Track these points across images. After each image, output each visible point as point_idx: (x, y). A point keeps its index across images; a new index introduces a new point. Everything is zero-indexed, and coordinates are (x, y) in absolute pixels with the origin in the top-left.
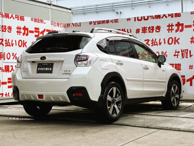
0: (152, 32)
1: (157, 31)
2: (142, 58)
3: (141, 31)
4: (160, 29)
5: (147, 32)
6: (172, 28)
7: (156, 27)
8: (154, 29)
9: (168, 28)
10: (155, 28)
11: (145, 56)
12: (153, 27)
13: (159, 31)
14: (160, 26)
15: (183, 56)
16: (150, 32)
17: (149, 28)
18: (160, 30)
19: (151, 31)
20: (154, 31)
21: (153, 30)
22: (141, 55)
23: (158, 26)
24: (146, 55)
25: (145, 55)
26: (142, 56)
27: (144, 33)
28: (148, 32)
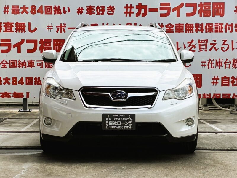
0: (103, 14)
1: (109, 12)
3: (85, 11)
4: (114, 10)
5: (94, 13)
6: (131, 10)
7: (108, 8)
8: (105, 11)
9: (125, 10)
10: (106, 9)
12: (103, 7)
13: (112, 13)
14: (114, 7)
16: (98, 13)
17: (98, 8)
18: (114, 12)
19: (101, 12)
20: (106, 12)
21: (103, 11)
23: (110, 6)
27: (90, 14)
28: (96, 13)
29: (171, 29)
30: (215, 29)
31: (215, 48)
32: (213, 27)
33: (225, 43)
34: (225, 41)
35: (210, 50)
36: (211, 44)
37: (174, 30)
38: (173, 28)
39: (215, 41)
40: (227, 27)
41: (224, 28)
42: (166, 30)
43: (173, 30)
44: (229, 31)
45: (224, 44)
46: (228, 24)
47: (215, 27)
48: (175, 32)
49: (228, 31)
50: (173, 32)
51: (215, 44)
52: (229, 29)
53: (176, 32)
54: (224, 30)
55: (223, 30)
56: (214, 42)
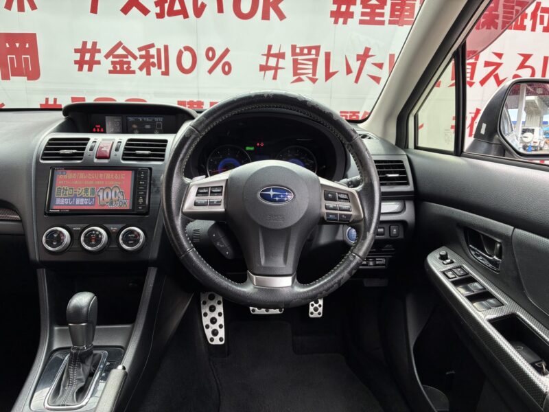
2: (115, 67)
11: (129, 63)
15: (299, 71)
22: (107, 56)
24: (130, 59)
25: (127, 57)
26: (111, 59)
29: (377, 11)
30: (504, 17)
31: (497, 77)
32: (497, 11)
33: (527, 64)
34: (527, 57)
35: (483, 82)
36: (487, 64)
37: (387, 18)
38: (383, 9)
39: (500, 55)
40: (539, 13)
41: (529, 16)
42: (363, 14)
43: (382, 15)
44: (542, 26)
45: (522, 66)
46: (542, 5)
47: (505, 12)
48: (387, 22)
49: (539, 27)
50: (382, 23)
51: (498, 65)
52: (542, 23)
53: (391, 22)
54: (528, 22)
55: (525, 24)
56: (496, 60)
